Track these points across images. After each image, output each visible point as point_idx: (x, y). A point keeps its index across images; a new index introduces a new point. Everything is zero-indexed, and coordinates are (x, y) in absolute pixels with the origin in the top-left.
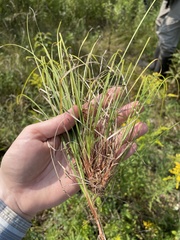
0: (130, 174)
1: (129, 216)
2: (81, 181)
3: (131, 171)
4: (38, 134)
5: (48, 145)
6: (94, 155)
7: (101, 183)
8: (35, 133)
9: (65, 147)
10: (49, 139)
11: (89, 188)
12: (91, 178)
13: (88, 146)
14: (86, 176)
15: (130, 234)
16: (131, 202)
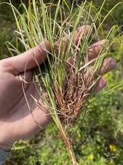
0: (101, 112)
1: (99, 140)
2: (53, 111)
3: (102, 109)
4: (10, 68)
5: (21, 78)
6: (66, 87)
7: (72, 113)
8: (7, 66)
9: (37, 80)
10: (21, 73)
11: (62, 119)
12: (63, 109)
13: (60, 78)
14: (58, 107)
15: (100, 153)
16: (101, 130)
